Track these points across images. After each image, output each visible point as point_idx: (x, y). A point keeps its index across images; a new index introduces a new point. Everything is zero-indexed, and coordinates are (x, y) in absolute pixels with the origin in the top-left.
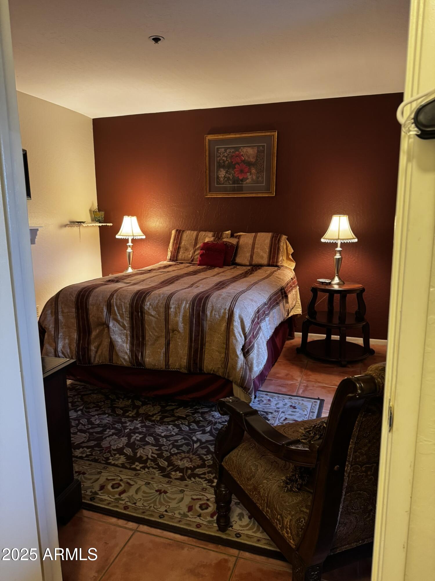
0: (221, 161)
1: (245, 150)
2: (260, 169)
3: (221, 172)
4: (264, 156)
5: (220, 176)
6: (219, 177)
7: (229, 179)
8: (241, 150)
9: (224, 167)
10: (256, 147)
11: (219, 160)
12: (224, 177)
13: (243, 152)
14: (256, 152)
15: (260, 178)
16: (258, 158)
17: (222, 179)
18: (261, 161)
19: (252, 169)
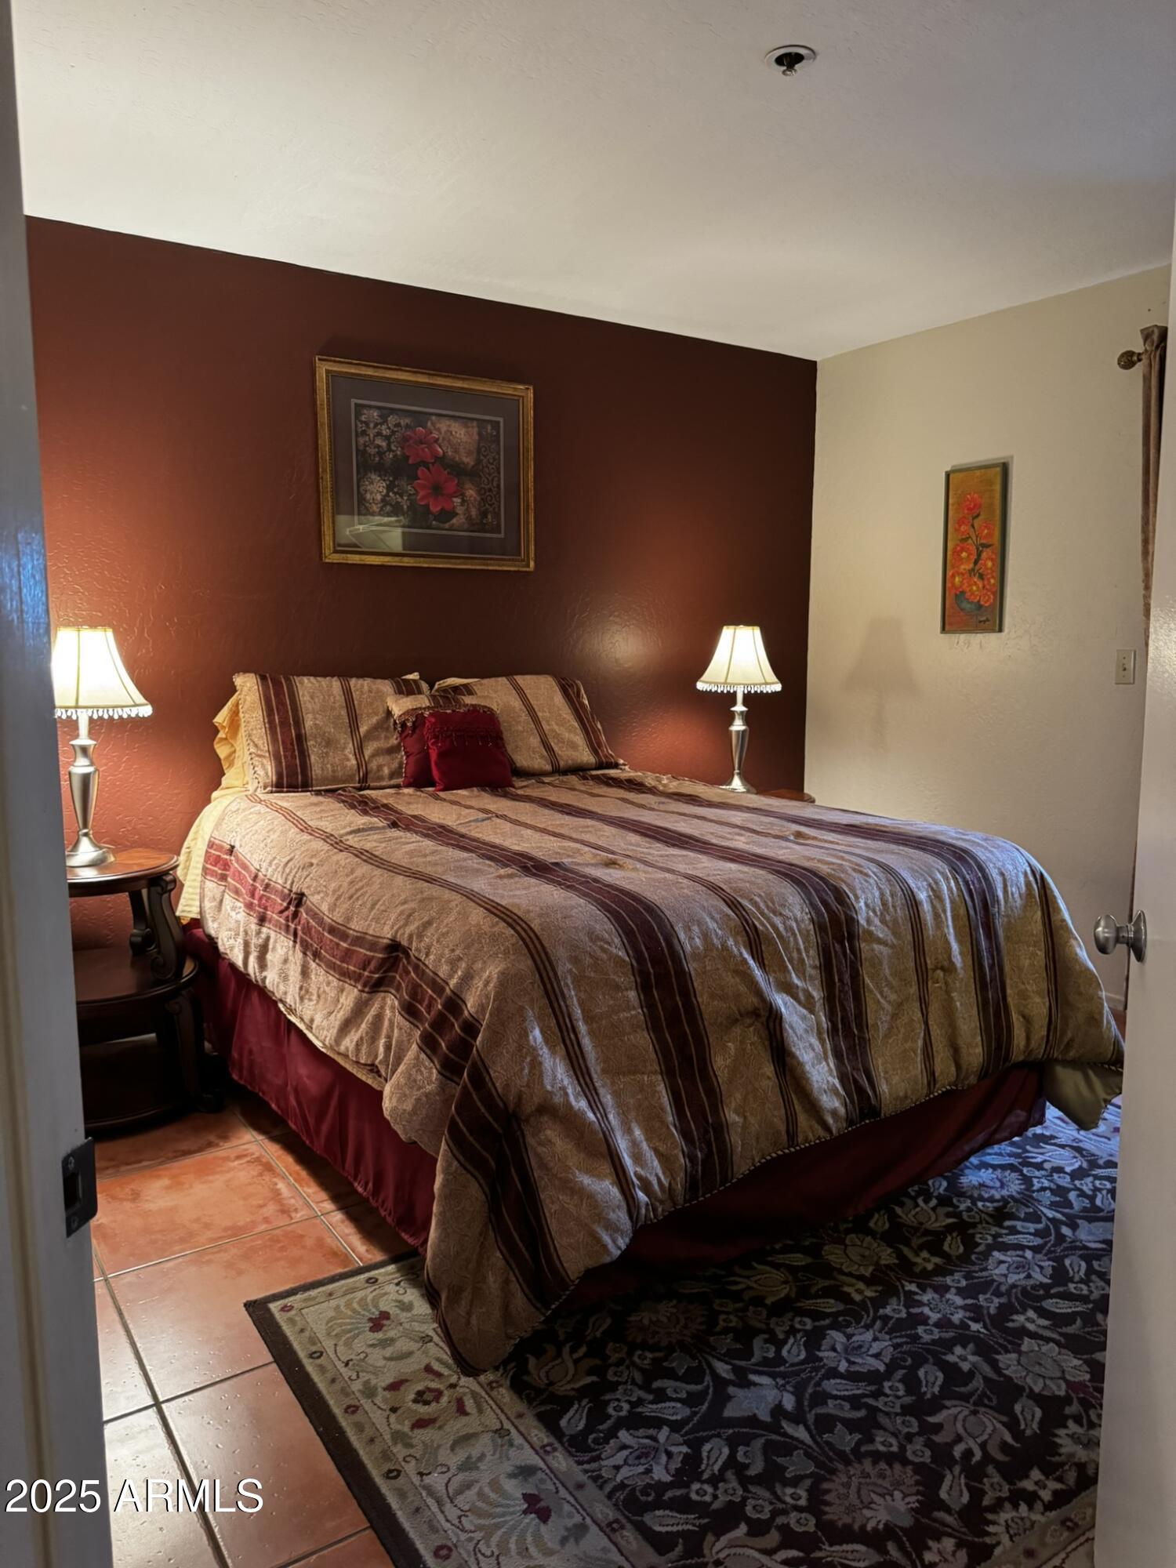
0: (372, 451)
1: (443, 425)
2: (490, 490)
3: (372, 483)
4: (499, 454)
5: (368, 496)
6: (365, 499)
8: (433, 424)
9: (380, 469)
10: (475, 424)
11: (365, 446)
12: (383, 500)
13: (439, 430)
14: (476, 437)
15: (489, 517)
16: (482, 457)
17: (375, 508)
18: (491, 467)
19: (467, 486)
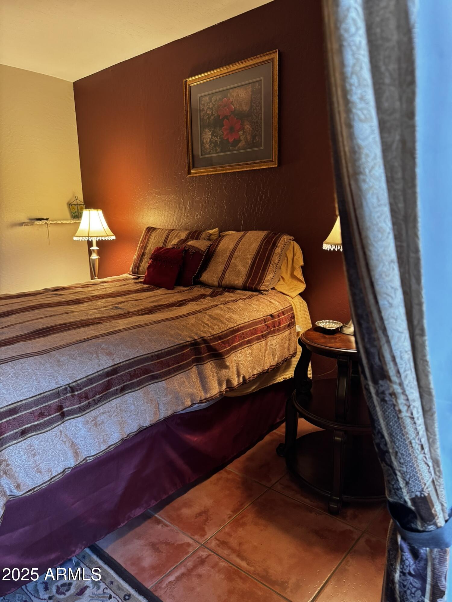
0: (206, 118)
1: (235, 93)
2: (257, 122)
3: (206, 134)
4: (261, 99)
5: (205, 141)
6: (203, 143)
7: (216, 144)
8: (231, 94)
9: (209, 126)
10: (250, 85)
11: (203, 116)
12: (210, 141)
13: (233, 97)
14: (250, 93)
15: (257, 138)
16: (253, 104)
17: (207, 146)
18: (257, 108)
19: (245, 123)
